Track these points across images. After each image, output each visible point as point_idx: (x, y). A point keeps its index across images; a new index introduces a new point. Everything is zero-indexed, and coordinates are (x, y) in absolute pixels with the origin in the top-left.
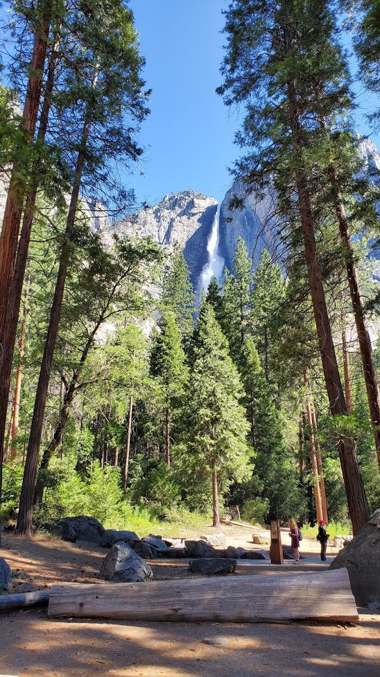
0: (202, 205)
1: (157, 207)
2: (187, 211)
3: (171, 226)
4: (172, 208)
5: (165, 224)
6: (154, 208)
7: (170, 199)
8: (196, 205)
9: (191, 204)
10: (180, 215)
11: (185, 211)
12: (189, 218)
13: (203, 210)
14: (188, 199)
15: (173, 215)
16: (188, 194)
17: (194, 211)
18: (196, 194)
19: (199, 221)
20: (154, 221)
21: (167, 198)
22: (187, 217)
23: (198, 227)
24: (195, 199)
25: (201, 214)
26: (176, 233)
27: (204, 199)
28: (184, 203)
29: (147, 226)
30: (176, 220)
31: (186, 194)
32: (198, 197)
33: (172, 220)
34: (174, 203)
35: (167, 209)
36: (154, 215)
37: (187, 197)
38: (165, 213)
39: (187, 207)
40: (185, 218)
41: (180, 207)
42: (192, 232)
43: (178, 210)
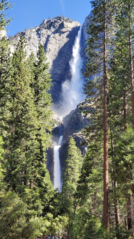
0: (69, 26)
1: (38, 27)
2: (59, 31)
3: (47, 40)
4: (49, 28)
5: (44, 39)
6: (37, 28)
7: (47, 22)
8: (65, 26)
9: (62, 26)
10: (54, 33)
11: (57, 30)
12: (60, 35)
13: (70, 29)
14: (60, 22)
15: (49, 33)
16: (60, 18)
17: (63, 30)
18: (65, 19)
19: (67, 37)
20: (36, 37)
21: (46, 21)
22: (59, 34)
23: (66, 41)
24: (65, 22)
25: (68, 32)
26: (51, 45)
27: (71, 22)
28: (57, 25)
29: (31, 40)
30: (51, 36)
31: (58, 18)
32: (67, 21)
33: (49, 36)
34: (50, 25)
35: (45, 29)
36: (36, 33)
37: (59, 21)
38: (44, 31)
39: (59, 28)
40: (57, 35)
41: (54, 27)
42: (62, 44)
43: (53, 30)
